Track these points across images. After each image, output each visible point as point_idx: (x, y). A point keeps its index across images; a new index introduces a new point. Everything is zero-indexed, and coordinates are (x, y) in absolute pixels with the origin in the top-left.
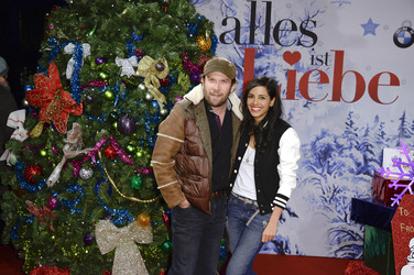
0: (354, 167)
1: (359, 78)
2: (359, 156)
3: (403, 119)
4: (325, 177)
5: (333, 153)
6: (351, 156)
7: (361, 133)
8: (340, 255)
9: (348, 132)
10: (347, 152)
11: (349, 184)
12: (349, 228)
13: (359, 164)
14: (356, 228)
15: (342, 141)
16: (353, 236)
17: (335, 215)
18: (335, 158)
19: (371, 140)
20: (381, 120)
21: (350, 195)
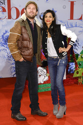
1: (17, 10)
8: (15, 76)
17: (13, 62)
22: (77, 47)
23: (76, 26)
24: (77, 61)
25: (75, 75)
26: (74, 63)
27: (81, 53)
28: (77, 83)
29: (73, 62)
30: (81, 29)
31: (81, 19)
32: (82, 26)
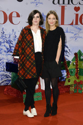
22: (68, 54)
23: (67, 32)
24: (68, 68)
25: (67, 83)
26: (65, 71)
27: (72, 60)
28: (68, 92)
29: (64, 69)
30: (72, 35)
31: (72, 24)
32: (73, 32)
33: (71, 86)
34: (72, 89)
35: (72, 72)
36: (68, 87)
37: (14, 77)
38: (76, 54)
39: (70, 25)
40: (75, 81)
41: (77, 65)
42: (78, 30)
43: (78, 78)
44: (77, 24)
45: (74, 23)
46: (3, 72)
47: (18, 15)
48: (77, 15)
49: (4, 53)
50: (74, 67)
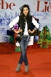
0: (7, 23)
1: (7, 4)
2: (8, 21)
3: (16, 13)
4: (1, 26)
5: (2, 21)
6: (6, 21)
7: (8, 16)
8: (4, 42)
9: (5, 16)
10: (5, 20)
11: (6, 27)
12: (6, 36)
13: (8, 23)
14: (8, 36)
15: (4, 18)
16: (7, 38)
17: (3, 34)
18: (3, 22)
19: (10, 18)
20: (12, 13)
21: (6, 30)
22: (40, 27)
23: (40, 15)
24: (40, 35)
25: (38, 43)
26: (38, 36)
27: (42, 31)
28: (39, 47)
30: (43, 17)
31: (43, 11)
32: (43, 15)
33: (41, 44)
34: (41, 46)
35: (41, 37)
36: (39, 45)
37: (11, 38)
38: (44, 27)
39: (42, 11)
40: (43, 42)
41: (44, 33)
42: (46, 15)
43: (44, 40)
44: (45, 11)
45: (44, 11)
46: (5, 36)
47: (14, 5)
48: (46, 6)
49: (6, 25)
50: (43, 34)
